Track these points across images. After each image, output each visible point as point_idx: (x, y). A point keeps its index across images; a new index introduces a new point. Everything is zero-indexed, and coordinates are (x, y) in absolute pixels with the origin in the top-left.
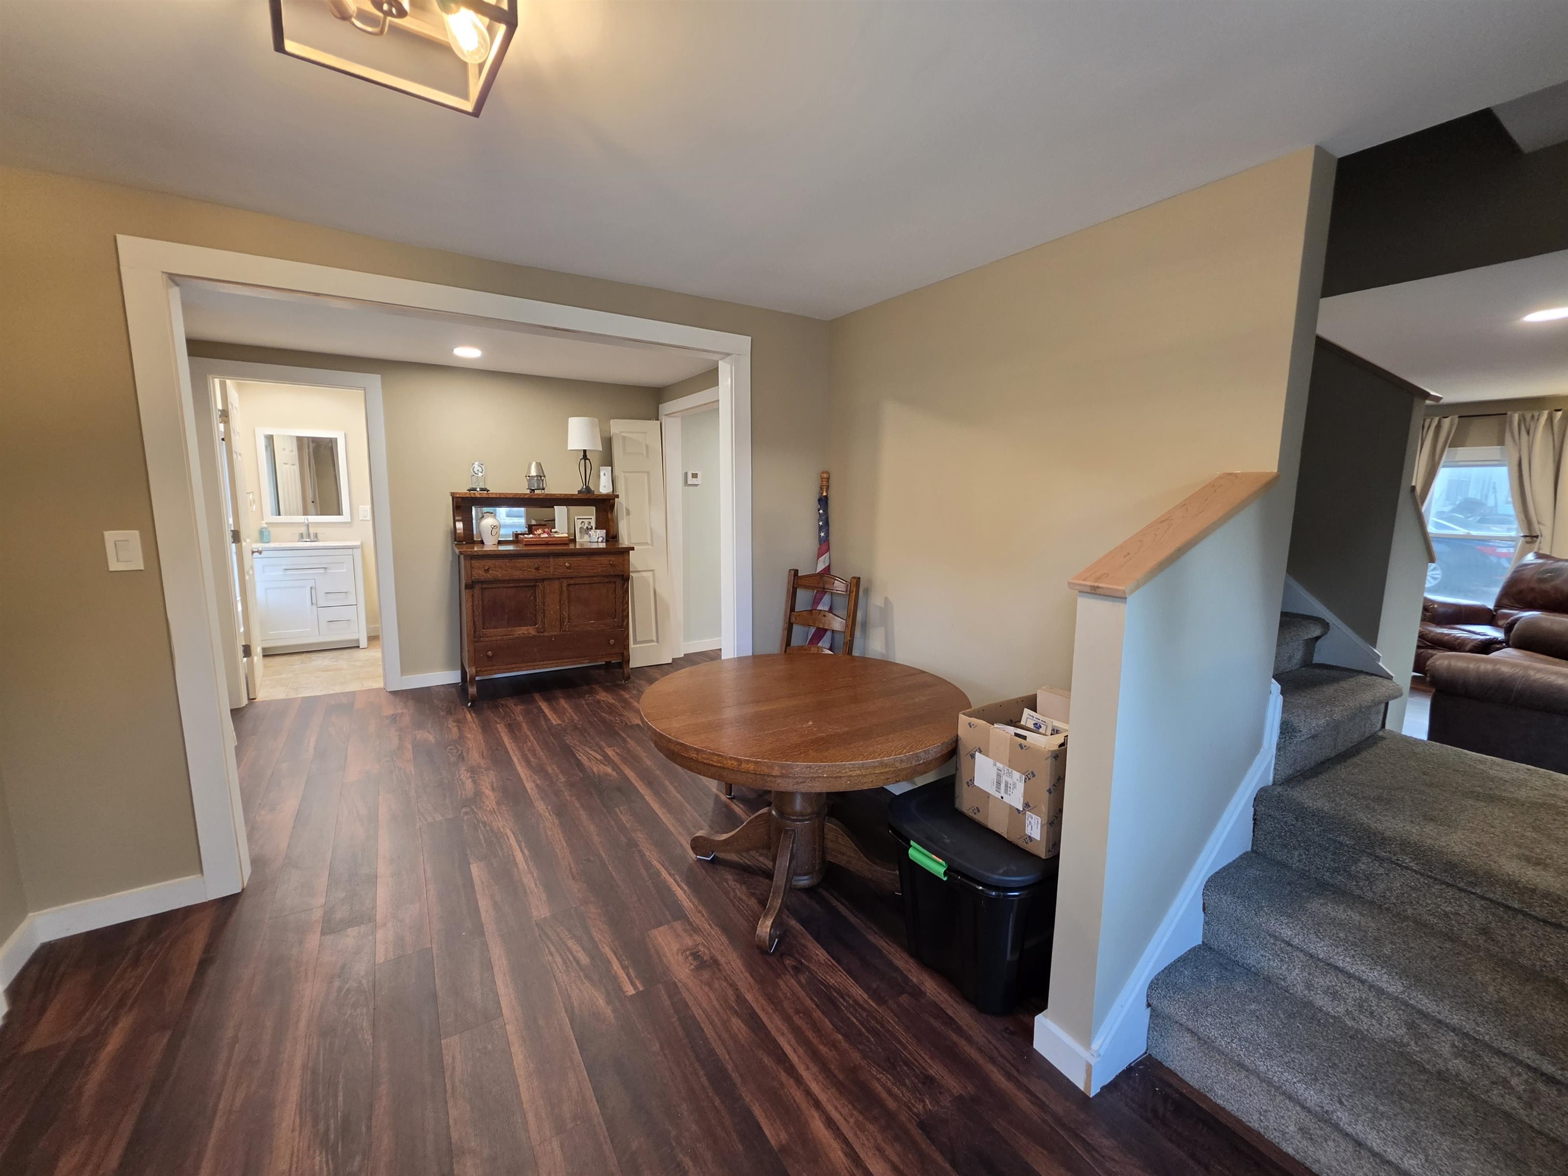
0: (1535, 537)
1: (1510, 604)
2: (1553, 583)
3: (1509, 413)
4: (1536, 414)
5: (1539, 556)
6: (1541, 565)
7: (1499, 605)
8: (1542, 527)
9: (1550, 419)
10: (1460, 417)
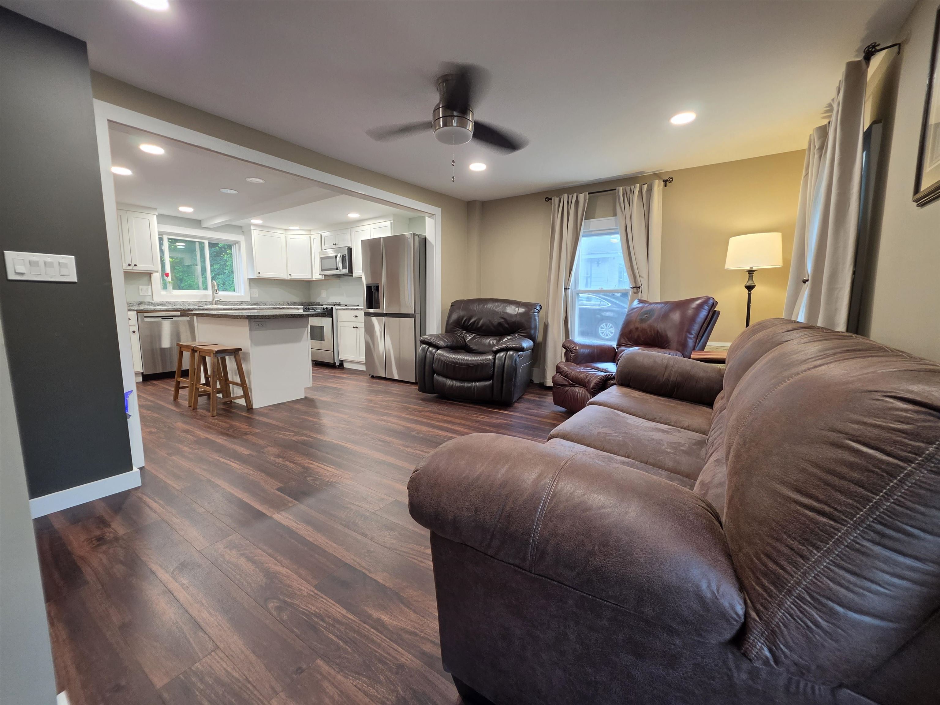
0: (638, 288)
1: (625, 343)
2: (648, 322)
3: (617, 188)
4: (632, 187)
5: (641, 301)
6: (642, 308)
7: (619, 345)
8: (642, 279)
9: (641, 191)
10: (589, 194)
